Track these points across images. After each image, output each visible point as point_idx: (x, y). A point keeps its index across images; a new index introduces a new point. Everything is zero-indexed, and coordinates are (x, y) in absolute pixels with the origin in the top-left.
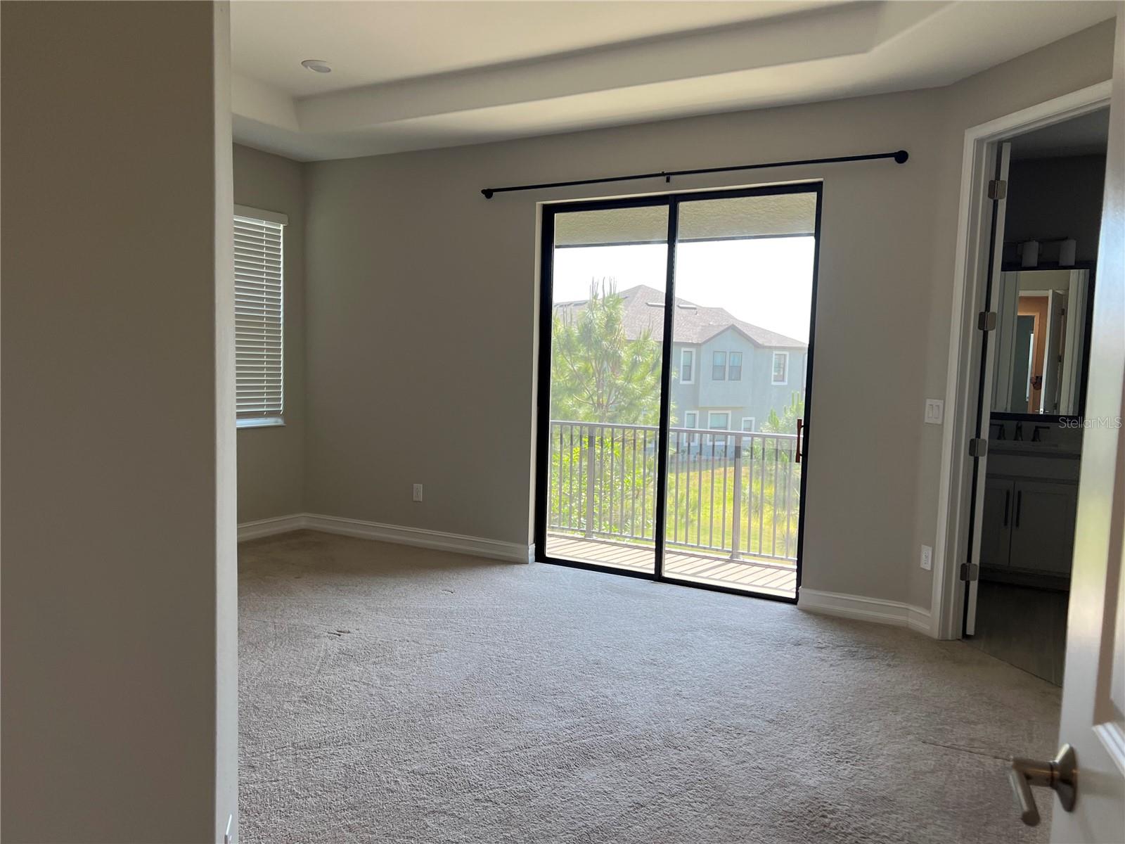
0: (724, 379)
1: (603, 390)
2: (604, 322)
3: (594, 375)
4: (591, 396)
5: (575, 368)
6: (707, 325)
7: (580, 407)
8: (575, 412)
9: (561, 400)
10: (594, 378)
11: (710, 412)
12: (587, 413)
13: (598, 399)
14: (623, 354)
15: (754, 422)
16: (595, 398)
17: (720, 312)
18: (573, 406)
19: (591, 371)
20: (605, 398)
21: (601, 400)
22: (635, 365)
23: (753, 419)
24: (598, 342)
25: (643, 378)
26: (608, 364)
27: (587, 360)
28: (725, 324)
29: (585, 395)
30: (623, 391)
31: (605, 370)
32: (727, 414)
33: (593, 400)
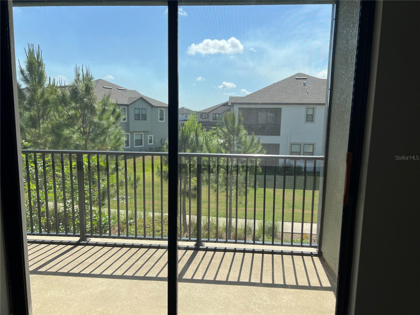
0: (140, 120)
1: (86, 125)
2: (84, 89)
3: (80, 116)
4: (79, 128)
5: (69, 113)
6: (131, 97)
7: (74, 134)
8: (71, 137)
9: (63, 131)
10: (81, 119)
11: (135, 134)
12: (78, 137)
13: (84, 130)
14: (96, 106)
15: (153, 137)
16: (82, 129)
17: (135, 92)
18: (70, 134)
19: (79, 115)
20: (88, 129)
21: (85, 130)
22: (104, 111)
23: (152, 136)
24: (82, 99)
25: (108, 118)
26: (88, 111)
27: (75, 108)
28: (138, 97)
29: (76, 128)
30: (97, 126)
31: (86, 114)
32: (142, 134)
33: (80, 130)
